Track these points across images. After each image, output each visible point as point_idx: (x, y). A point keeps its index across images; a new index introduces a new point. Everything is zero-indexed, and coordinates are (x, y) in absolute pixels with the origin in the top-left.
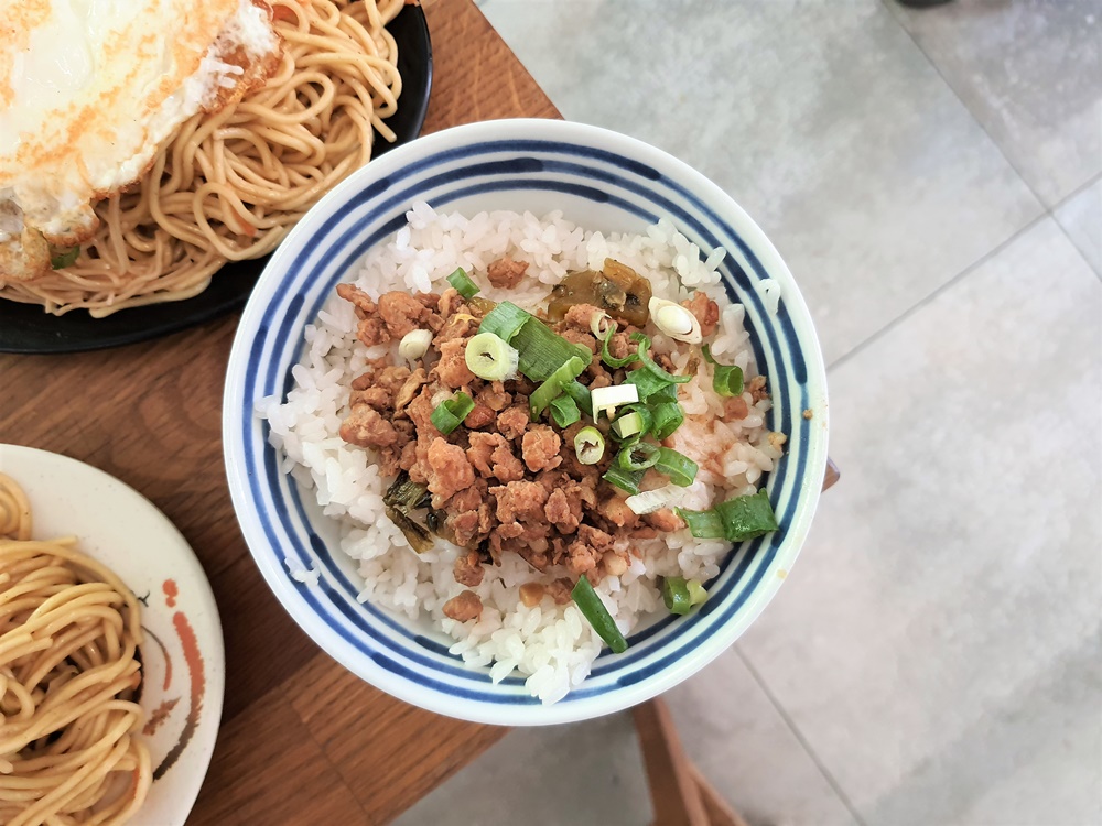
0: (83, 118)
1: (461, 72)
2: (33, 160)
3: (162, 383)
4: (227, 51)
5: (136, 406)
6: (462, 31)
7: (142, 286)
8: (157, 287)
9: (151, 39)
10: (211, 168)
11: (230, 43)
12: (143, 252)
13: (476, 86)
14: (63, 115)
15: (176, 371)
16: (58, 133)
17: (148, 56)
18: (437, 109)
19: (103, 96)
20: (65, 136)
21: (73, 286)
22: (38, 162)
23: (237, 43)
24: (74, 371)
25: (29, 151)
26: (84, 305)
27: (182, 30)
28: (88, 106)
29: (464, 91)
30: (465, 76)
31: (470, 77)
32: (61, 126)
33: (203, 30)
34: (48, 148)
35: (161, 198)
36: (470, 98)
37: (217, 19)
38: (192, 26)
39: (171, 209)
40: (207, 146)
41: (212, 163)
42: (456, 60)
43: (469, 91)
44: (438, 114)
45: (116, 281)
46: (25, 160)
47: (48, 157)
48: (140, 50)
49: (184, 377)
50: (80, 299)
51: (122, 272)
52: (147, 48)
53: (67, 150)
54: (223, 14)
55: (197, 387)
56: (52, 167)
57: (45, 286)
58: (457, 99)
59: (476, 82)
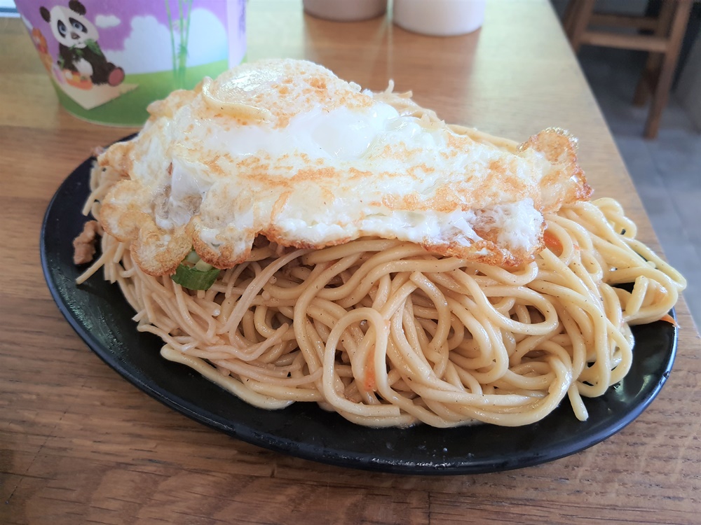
0: (320, 172)
1: (678, 419)
2: (250, 172)
3: (150, 468)
4: (482, 224)
5: (105, 469)
6: (694, 387)
7: (226, 356)
8: (236, 368)
9: (429, 170)
10: (385, 299)
11: (491, 220)
12: (256, 331)
13: (688, 441)
14: (307, 161)
15: (173, 468)
16: (289, 168)
17: (415, 177)
18: (632, 434)
19: (352, 170)
20: (293, 172)
21: (175, 314)
22: (252, 177)
23: (497, 224)
24: (101, 393)
25: (254, 165)
26: (165, 337)
27: (459, 182)
28: (333, 168)
29: (672, 437)
30: (679, 425)
31: (686, 429)
32: (298, 166)
33: (476, 195)
34: (271, 172)
35: (316, 297)
36: (676, 447)
37: (495, 195)
38: (470, 186)
39: (315, 313)
40: (398, 280)
41: (390, 297)
42: (677, 405)
43: (677, 441)
44: (631, 439)
45: (210, 335)
46: (243, 169)
47: (263, 178)
48: (412, 170)
49: (172, 482)
50: (169, 330)
51: (221, 331)
52: (419, 173)
53: (284, 183)
54: (503, 195)
55: (173, 502)
56: (257, 188)
57: (155, 296)
58: (660, 439)
59: (691, 438)
